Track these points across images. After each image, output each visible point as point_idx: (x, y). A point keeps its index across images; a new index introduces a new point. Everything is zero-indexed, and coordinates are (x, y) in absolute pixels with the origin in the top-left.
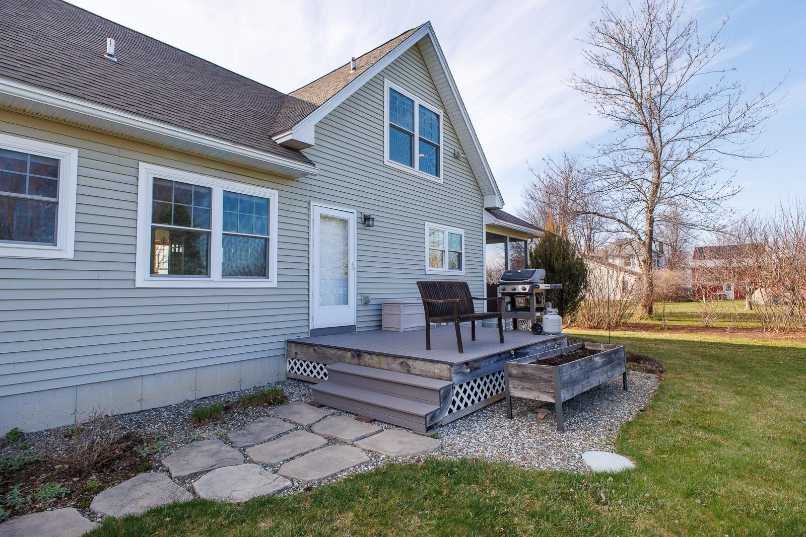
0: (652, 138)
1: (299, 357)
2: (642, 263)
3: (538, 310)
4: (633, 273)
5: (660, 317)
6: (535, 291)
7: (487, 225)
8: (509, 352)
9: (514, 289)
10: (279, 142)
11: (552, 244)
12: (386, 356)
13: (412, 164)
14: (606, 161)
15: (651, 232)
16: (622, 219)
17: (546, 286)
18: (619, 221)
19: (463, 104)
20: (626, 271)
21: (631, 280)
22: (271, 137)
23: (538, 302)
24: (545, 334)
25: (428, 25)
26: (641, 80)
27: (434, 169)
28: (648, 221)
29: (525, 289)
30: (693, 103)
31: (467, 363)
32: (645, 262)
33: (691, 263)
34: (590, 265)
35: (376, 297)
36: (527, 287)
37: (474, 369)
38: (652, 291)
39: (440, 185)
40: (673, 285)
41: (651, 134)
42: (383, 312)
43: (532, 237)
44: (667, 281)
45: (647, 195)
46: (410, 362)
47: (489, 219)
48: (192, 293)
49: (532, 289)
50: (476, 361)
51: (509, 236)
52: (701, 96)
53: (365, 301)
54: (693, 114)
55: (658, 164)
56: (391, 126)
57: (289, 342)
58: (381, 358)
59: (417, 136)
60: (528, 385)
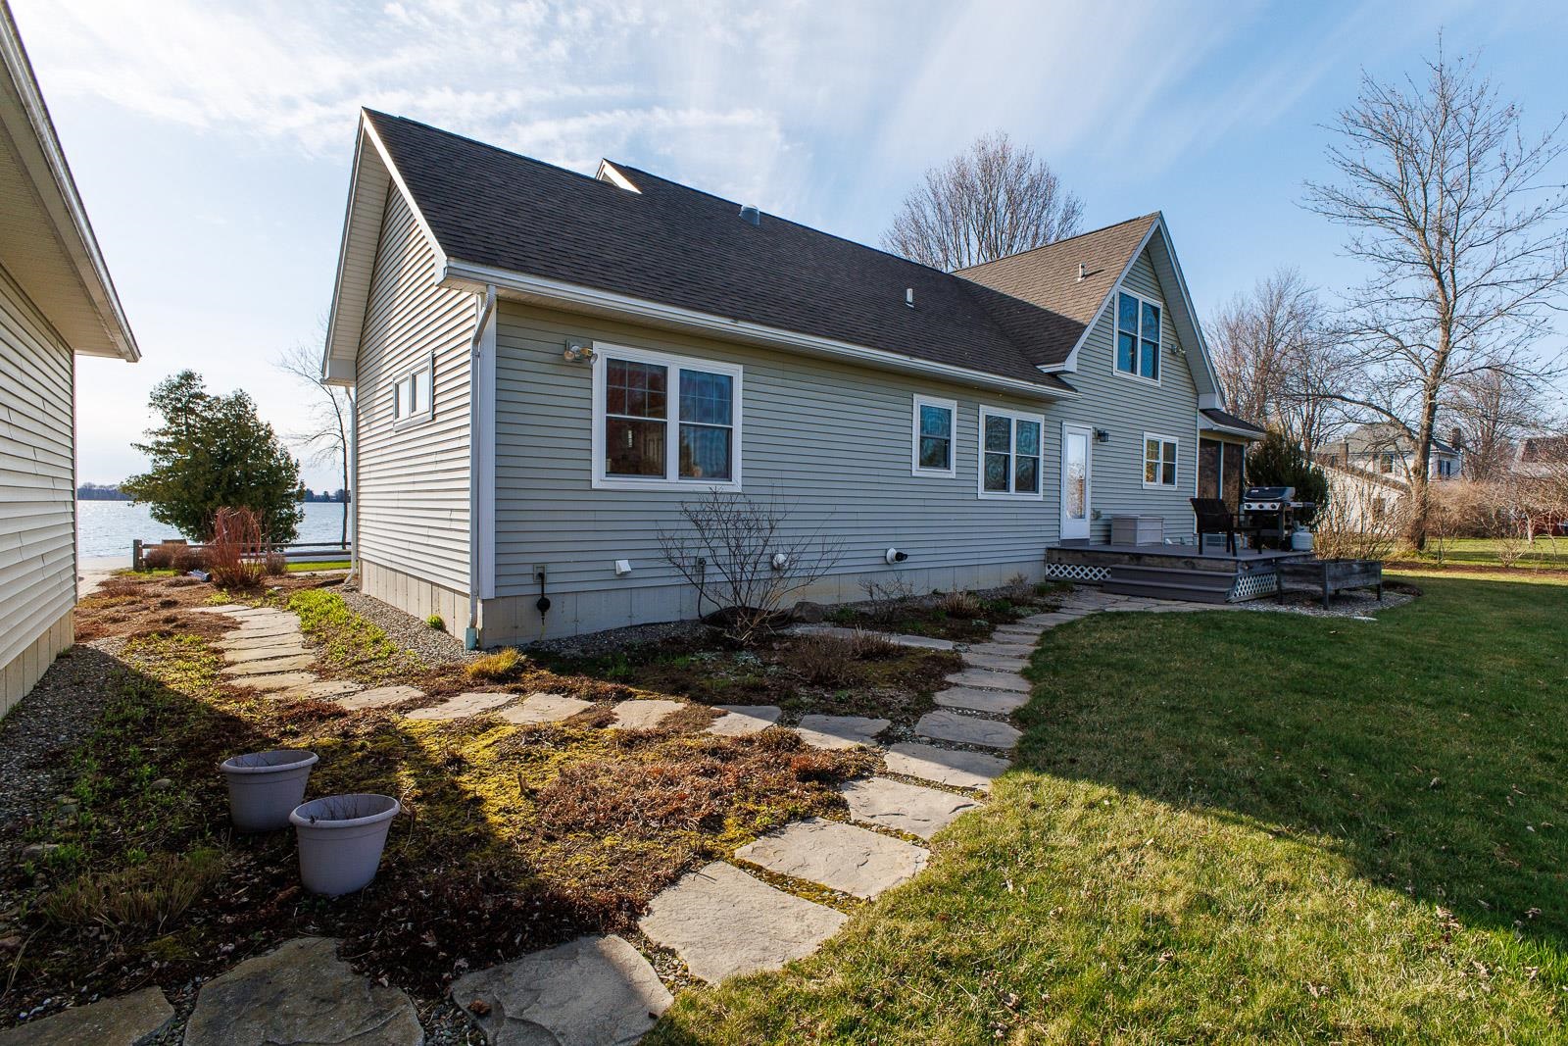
0: (1441, 284)
1: (1064, 561)
2: (1412, 473)
3: (1287, 528)
4: (1396, 485)
5: (1438, 555)
6: (1285, 509)
7: (1201, 430)
8: (1271, 559)
9: (1261, 507)
10: (1045, 371)
11: (1278, 452)
12: (1168, 556)
13: (1133, 370)
14: (1361, 315)
15: (1430, 428)
16: (1383, 406)
17: (1299, 504)
18: (1377, 408)
19: (1188, 293)
20: (1386, 482)
21: (1392, 497)
22: (1035, 365)
23: (1287, 520)
24: (1294, 550)
25: (1160, 216)
26: (1425, 194)
27: (1151, 373)
28: (1427, 410)
29: (1274, 507)
30: (1515, 224)
31: (1246, 562)
32: (1416, 471)
33: (1517, 467)
34: (1329, 473)
35: (1108, 512)
36: (1278, 506)
37: (1250, 568)
38: (1425, 515)
39: (1158, 388)
40: (1474, 508)
41: (1438, 276)
42: (1113, 527)
43: (1250, 440)
44: (1462, 499)
45: (1427, 369)
46: (1194, 561)
47: (1204, 423)
48: (1000, 504)
49: (1282, 507)
50: (1251, 561)
51: (1223, 441)
52: (1529, 213)
53: (1096, 516)
54: (1513, 242)
55: (1446, 324)
56: (1120, 332)
57: (1049, 549)
58: (1164, 559)
59: (1140, 337)
60: (1299, 579)
